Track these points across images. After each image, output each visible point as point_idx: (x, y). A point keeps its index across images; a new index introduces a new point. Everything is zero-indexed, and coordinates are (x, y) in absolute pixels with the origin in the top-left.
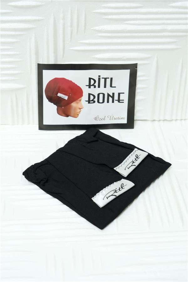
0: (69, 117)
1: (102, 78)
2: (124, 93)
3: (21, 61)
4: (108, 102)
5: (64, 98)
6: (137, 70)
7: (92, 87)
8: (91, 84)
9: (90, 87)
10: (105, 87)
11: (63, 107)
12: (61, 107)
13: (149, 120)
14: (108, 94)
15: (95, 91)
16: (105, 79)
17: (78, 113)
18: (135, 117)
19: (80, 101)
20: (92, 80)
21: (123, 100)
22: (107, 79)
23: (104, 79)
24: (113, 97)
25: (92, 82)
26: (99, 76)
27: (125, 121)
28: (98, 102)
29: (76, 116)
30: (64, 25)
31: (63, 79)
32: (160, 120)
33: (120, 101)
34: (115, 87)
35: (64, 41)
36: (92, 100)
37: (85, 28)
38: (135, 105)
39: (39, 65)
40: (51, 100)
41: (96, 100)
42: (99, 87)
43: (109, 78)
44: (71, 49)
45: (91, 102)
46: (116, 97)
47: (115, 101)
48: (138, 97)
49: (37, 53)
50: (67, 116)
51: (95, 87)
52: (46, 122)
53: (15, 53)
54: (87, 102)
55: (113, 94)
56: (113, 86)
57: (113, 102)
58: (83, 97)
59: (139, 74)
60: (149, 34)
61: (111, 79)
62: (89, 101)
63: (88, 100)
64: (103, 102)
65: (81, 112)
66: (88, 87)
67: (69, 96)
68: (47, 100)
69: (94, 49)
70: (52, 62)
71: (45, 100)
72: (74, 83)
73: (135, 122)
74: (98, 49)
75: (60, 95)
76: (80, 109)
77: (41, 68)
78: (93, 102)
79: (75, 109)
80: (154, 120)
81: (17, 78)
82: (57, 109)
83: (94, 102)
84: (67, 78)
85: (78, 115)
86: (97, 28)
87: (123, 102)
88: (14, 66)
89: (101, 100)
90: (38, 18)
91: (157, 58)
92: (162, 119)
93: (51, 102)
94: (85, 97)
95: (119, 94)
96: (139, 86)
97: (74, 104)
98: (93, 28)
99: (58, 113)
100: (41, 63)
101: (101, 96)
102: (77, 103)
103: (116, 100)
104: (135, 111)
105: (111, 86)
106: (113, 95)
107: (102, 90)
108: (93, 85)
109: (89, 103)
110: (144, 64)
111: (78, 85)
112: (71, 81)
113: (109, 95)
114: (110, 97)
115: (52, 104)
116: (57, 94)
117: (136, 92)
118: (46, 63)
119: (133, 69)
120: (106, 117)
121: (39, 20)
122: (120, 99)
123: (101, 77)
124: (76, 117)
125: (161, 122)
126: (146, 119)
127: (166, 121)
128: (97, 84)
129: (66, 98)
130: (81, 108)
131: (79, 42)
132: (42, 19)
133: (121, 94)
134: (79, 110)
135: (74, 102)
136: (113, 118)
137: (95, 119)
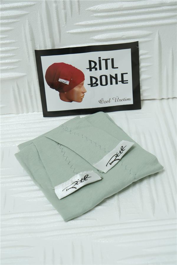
0: (73, 102)
1: (103, 60)
2: (127, 73)
3: (17, 49)
4: (111, 84)
5: (66, 83)
6: (138, 48)
7: (93, 70)
8: (92, 67)
9: (91, 70)
10: (107, 68)
11: (65, 93)
12: (64, 92)
13: (157, 99)
14: (110, 75)
15: (97, 74)
16: (106, 60)
17: (82, 97)
18: (141, 97)
19: (83, 84)
20: (92, 62)
21: (127, 81)
22: (108, 60)
23: (104, 61)
24: (116, 78)
25: (93, 65)
26: (100, 58)
27: (131, 102)
28: (101, 84)
29: (79, 100)
30: (57, 8)
31: (63, 64)
32: (168, 98)
33: (124, 82)
34: (117, 68)
35: (59, 25)
36: (95, 83)
37: (79, 10)
38: (140, 85)
39: (36, 52)
40: (52, 86)
41: (99, 82)
42: (100, 69)
43: (109, 59)
44: (67, 32)
45: (93, 85)
46: (119, 79)
47: (118, 82)
48: (143, 77)
49: (33, 39)
50: (71, 101)
51: (96, 69)
52: (50, 109)
53: (11, 41)
54: (90, 85)
55: (116, 75)
56: (115, 67)
57: (117, 83)
58: (85, 81)
59: (141, 52)
60: (147, 10)
61: (113, 60)
62: (92, 85)
63: (90, 83)
64: (107, 84)
65: (84, 96)
66: (89, 70)
67: (70, 81)
68: (49, 86)
69: (91, 30)
70: (49, 47)
71: (47, 87)
72: (74, 67)
73: (141, 101)
74: (95, 30)
75: (60, 80)
76: (83, 93)
77: (39, 54)
78: (95, 85)
79: (78, 93)
80: (163, 99)
81: (16, 67)
82: (60, 95)
83: (97, 85)
84: (66, 63)
85: (82, 99)
86: (92, 8)
87: (127, 83)
88: (12, 55)
89: (104, 83)
90: (29, 3)
91: (159, 34)
92: (170, 96)
93: (53, 89)
94: (87, 81)
95: (122, 75)
96: (142, 64)
97: (76, 89)
98: (87, 9)
99: (61, 99)
100: (38, 49)
101: (104, 78)
102: (80, 87)
103: (120, 81)
104: (141, 90)
105: (113, 67)
106: (115, 77)
107: (104, 72)
108: (93, 68)
109: (92, 86)
110: (146, 42)
111: (78, 69)
112: (71, 65)
113: (111, 77)
114: (113, 79)
115: (54, 90)
116: (58, 79)
117: (140, 71)
118: (43, 49)
119: (134, 48)
120: (111, 99)
121: (31, 6)
122: (124, 80)
123: (101, 59)
124: (80, 102)
125: (170, 100)
126: (153, 98)
127: (175, 99)
128: (98, 66)
129: (68, 83)
130: (84, 91)
131: (75, 24)
132: (34, 4)
133: (124, 75)
134: (82, 95)
135: (76, 87)
136: (119, 100)
137: (100, 102)
